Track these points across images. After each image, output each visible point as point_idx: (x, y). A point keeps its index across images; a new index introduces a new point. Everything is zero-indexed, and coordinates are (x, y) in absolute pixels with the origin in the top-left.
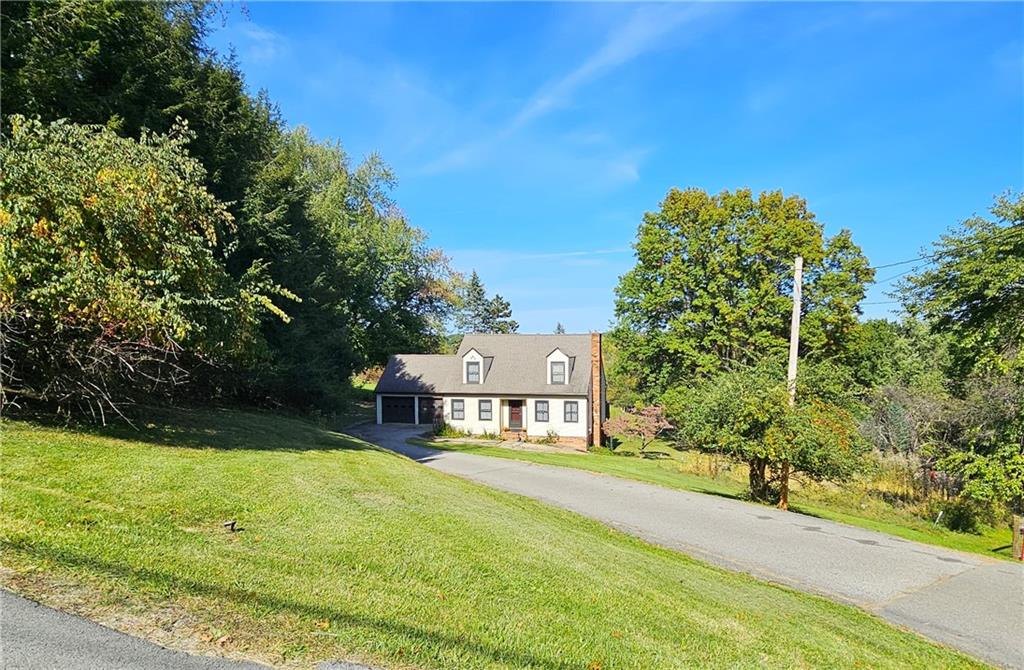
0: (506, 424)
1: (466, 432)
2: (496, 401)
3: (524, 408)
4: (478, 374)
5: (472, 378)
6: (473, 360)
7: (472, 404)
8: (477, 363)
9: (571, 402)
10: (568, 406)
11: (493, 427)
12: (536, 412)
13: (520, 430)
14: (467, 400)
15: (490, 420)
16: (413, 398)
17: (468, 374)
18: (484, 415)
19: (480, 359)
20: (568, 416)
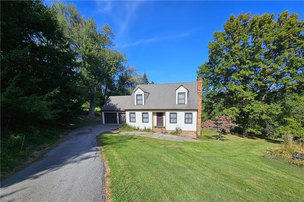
0: (155, 124)
1: (136, 128)
2: (150, 113)
3: (164, 117)
4: (142, 100)
5: (139, 102)
6: (139, 94)
7: (139, 114)
8: (141, 95)
9: (188, 113)
10: (187, 115)
11: (149, 125)
12: (170, 118)
13: (163, 127)
14: (137, 113)
15: (148, 122)
16: (116, 113)
17: (137, 100)
18: (145, 120)
19: (142, 93)
20: (187, 120)
